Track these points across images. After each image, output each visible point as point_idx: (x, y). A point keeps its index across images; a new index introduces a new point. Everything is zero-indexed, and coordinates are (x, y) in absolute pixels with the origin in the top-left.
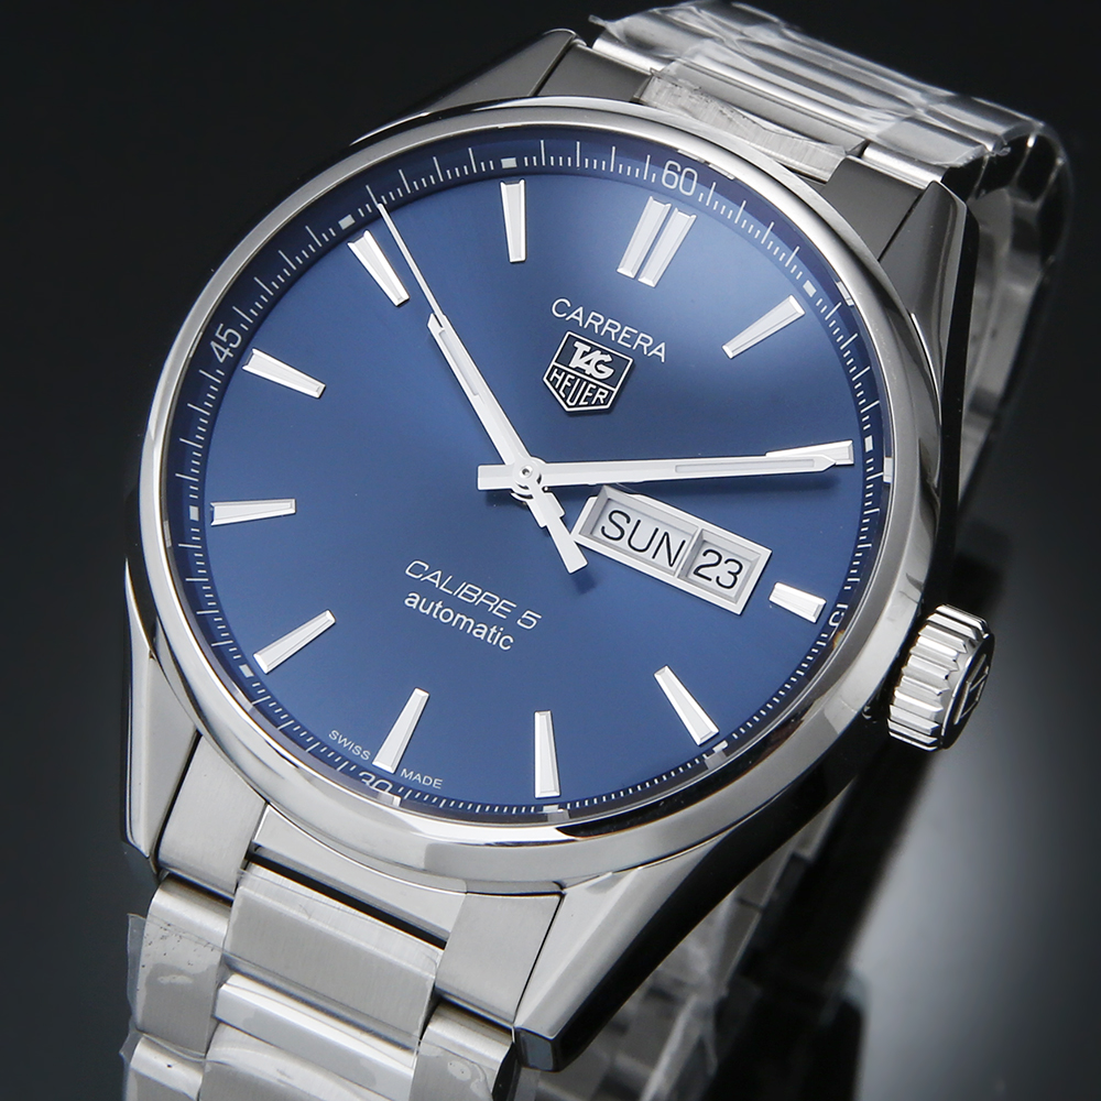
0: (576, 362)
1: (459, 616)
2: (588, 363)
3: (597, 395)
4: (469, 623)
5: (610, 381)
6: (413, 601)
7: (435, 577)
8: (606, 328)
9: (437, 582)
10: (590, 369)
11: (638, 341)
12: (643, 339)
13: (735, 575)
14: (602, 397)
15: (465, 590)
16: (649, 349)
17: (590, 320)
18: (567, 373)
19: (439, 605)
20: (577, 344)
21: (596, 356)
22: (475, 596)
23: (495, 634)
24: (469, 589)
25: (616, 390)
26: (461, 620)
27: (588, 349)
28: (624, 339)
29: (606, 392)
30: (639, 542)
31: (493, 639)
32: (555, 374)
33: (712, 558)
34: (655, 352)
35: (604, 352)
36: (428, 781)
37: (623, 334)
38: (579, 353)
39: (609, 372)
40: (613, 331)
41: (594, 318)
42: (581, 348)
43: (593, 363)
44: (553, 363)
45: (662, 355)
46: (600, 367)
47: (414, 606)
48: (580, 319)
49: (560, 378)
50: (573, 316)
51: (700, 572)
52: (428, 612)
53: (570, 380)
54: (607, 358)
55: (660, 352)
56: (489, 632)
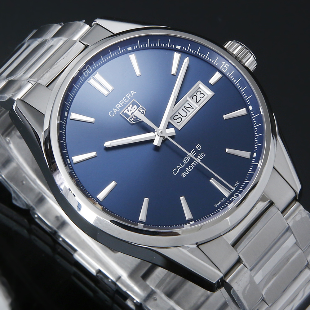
0: (130, 114)
1: (192, 165)
2: (131, 111)
3: (141, 111)
4: (195, 163)
5: (138, 106)
6: (184, 175)
7: (179, 168)
8: (121, 104)
9: (180, 168)
10: (133, 111)
11: (128, 97)
12: (128, 96)
13: (201, 93)
14: (142, 110)
15: (185, 161)
16: (131, 95)
17: (118, 108)
18: (132, 117)
19: (187, 169)
20: (125, 112)
21: (130, 108)
22: (187, 159)
23: (200, 157)
24: (185, 160)
25: (141, 106)
26: (193, 164)
27: (127, 110)
28: (126, 101)
29: (141, 108)
30: (184, 114)
31: (201, 158)
32: (131, 120)
33: (195, 97)
34: (132, 94)
35: (129, 106)
36: (236, 185)
37: (125, 100)
38: (127, 112)
39: (135, 106)
40: (123, 103)
41: (117, 106)
42: (126, 111)
43: (131, 110)
44: (128, 120)
45: (134, 92)
46: (133, 108)
47: (185, 175)
48: (117, 110)
49: (133, 119)
50: (115, 112)
51: (197, 102)
52: (188, 172)
53: (134, 117)
54: (131, 105)
55: (133, 93)
56: (199, 158)
